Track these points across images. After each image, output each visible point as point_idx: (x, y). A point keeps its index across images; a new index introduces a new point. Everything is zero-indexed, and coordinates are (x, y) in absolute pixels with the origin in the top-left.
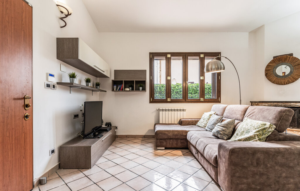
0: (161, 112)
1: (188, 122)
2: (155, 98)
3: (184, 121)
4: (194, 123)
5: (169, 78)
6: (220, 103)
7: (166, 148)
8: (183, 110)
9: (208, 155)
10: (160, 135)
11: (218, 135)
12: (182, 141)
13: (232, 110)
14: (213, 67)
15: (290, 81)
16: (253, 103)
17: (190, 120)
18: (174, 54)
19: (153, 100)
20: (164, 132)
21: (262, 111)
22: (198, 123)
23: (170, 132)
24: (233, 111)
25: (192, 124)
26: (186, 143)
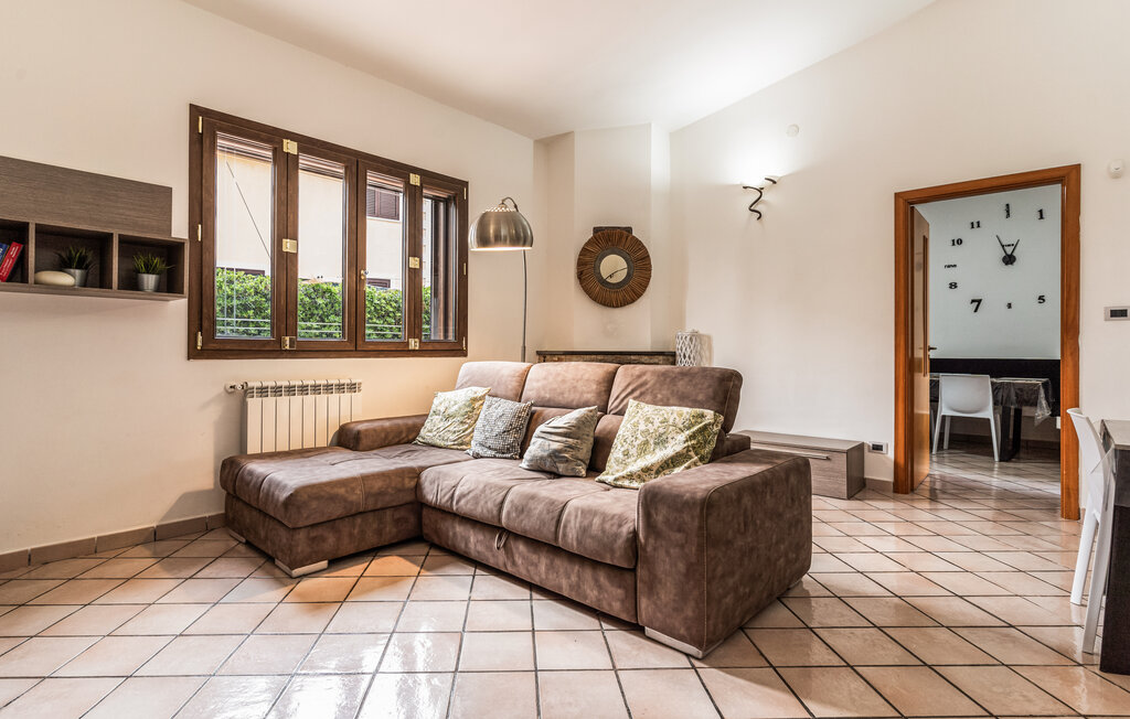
0: (253, 403)
1: (383, 435)
2: (219, 336)
3: (366, 430)
4: (404, 435)
5: (288, 245)
6: (466, 355)
7: (336, 561)
8: (353, 387)
9: (593, 537)
10: (314, 504)
11: (558, 465)
12: (398, 515)
13: (560, 379)
15: (628, 298)
16: (544, 356)
17: (387, 424)
18: (313, 146)
19: (207, 345)
20: (328, 489)
21: (668, 380)
22: (423, 432)
23: (353, 485)
24: (564, 381)
25: (397, 440)
26: (412, 519)
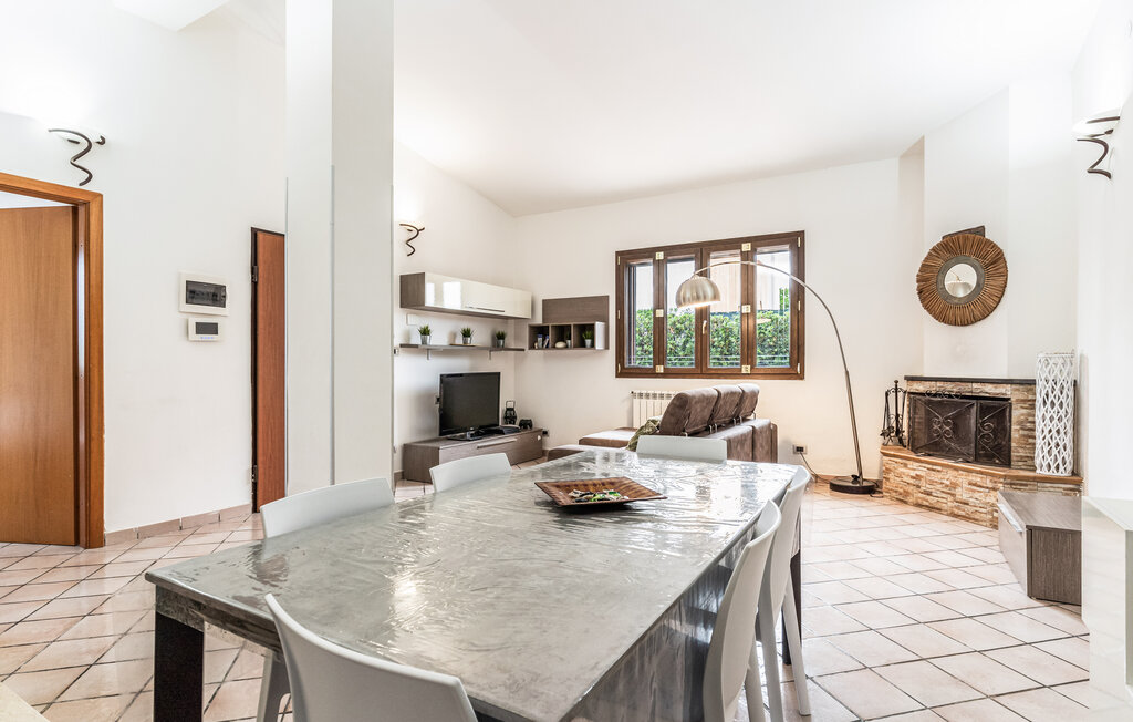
0: (636, 401)
2: (628, 366)
5: (660, 313)
6: (802, 378)
14: (688, 295)
15: (977, 313)
18: (670, 250)
19: (624, 372)
